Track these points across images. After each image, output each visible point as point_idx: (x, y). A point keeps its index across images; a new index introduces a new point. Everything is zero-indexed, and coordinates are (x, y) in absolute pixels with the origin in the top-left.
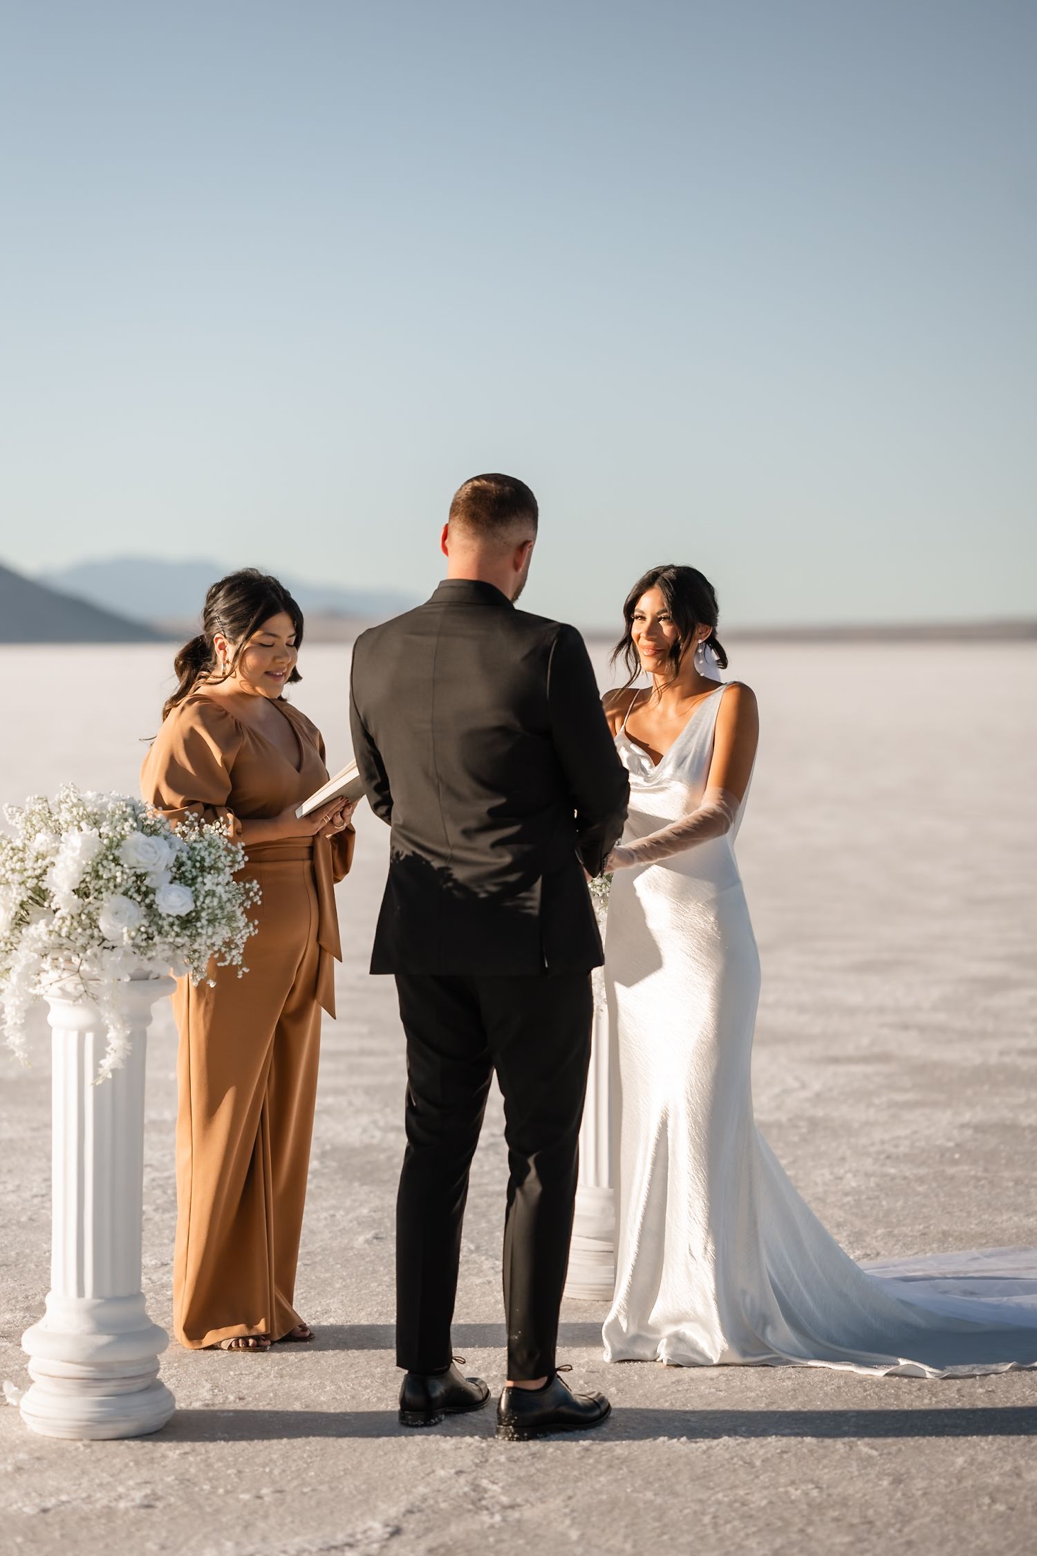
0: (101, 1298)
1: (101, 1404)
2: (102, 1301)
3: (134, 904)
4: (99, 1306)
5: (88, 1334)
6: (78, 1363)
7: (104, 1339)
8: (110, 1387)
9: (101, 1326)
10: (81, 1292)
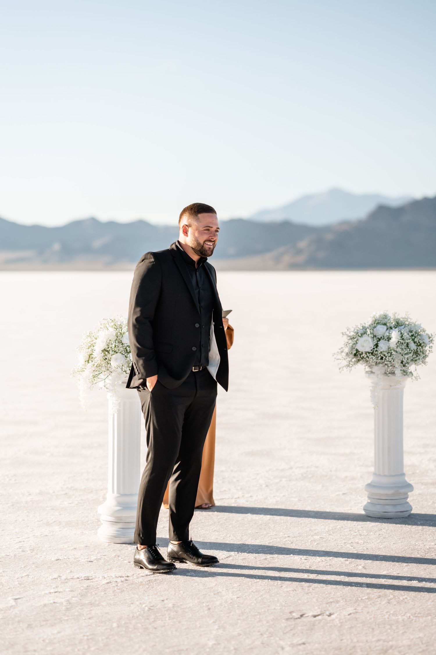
0: (119, 494)
1: (117, 531)
2: (120, 495)
3: (123, 357)
4: (118, 497)
5: (114, 506)
6: (109, 516)
7: (119, 508)
8: (120, 526)
9: (119, 504)
10: (113, 492)
